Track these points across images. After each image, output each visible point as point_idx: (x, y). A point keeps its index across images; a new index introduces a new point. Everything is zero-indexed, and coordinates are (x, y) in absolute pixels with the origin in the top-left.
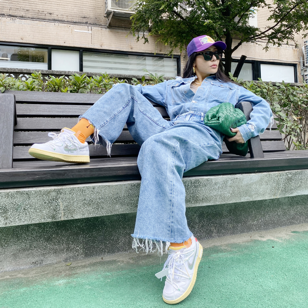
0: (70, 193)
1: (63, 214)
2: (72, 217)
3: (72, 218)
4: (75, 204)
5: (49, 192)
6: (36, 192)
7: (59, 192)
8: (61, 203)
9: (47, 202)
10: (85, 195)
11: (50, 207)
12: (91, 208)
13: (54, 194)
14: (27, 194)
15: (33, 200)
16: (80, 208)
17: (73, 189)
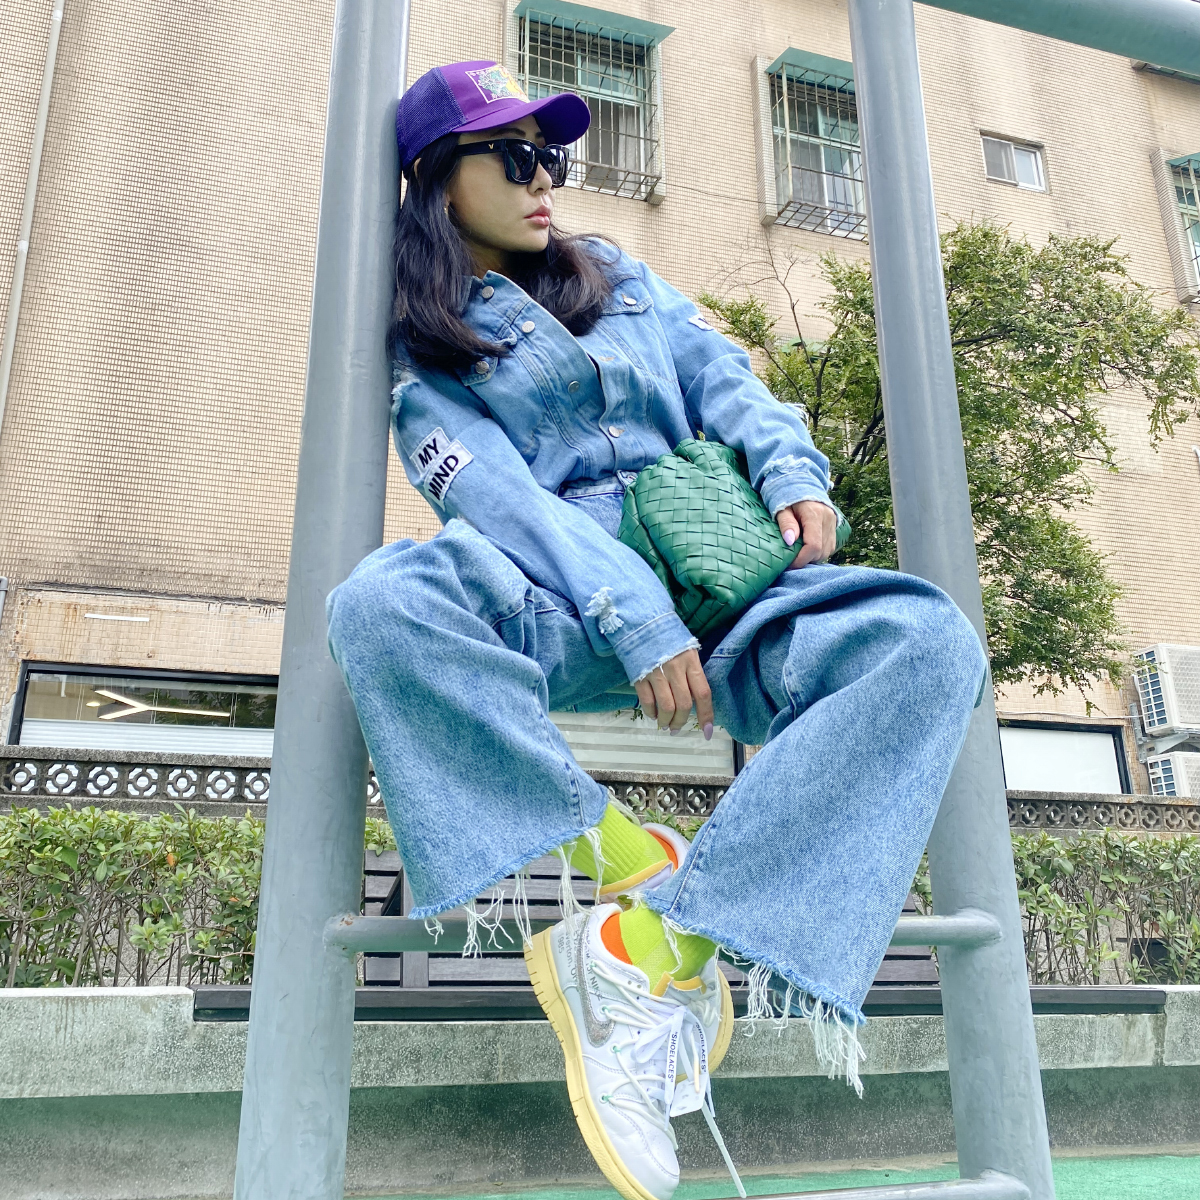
0: (516, 1034)
1: (501, 1070)
2: (516, 1077)
3: (516, 1081)
4: (522, 1053)
5: (484, 1029)
6: (465, 1027)
7: (499, 1031)
8: (500, 1051)
9: (480, 1047)
10: (539, 1039)
11: (483, 1057)
12: (545, 1064)
13: (490, 1033)
14: (452, 1030)
15: (460, 1042)
16: (529, 1063)
17: (520, 1027)
